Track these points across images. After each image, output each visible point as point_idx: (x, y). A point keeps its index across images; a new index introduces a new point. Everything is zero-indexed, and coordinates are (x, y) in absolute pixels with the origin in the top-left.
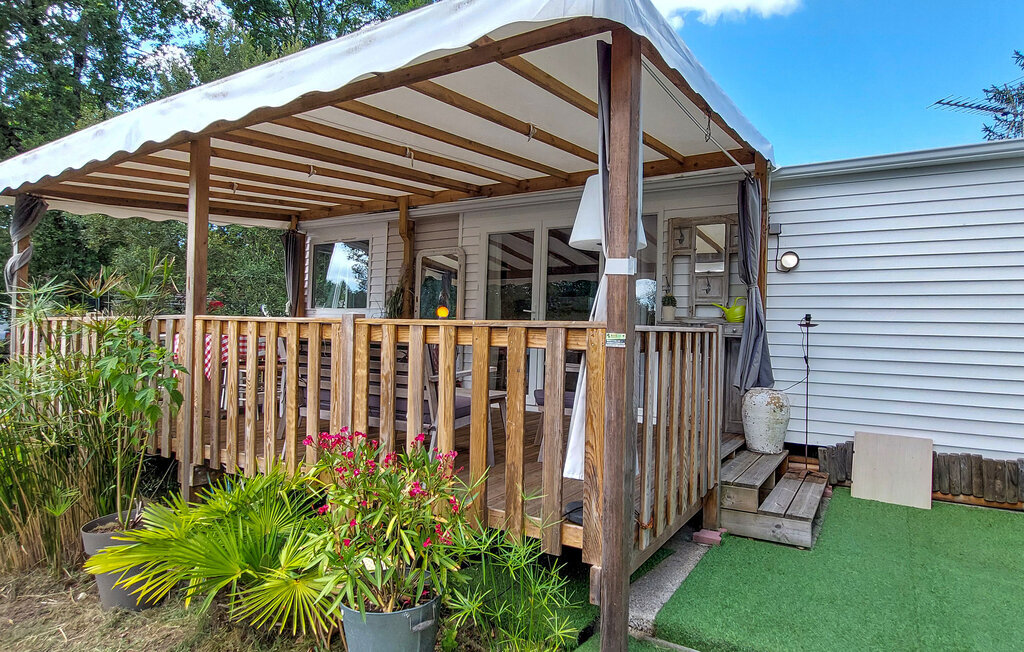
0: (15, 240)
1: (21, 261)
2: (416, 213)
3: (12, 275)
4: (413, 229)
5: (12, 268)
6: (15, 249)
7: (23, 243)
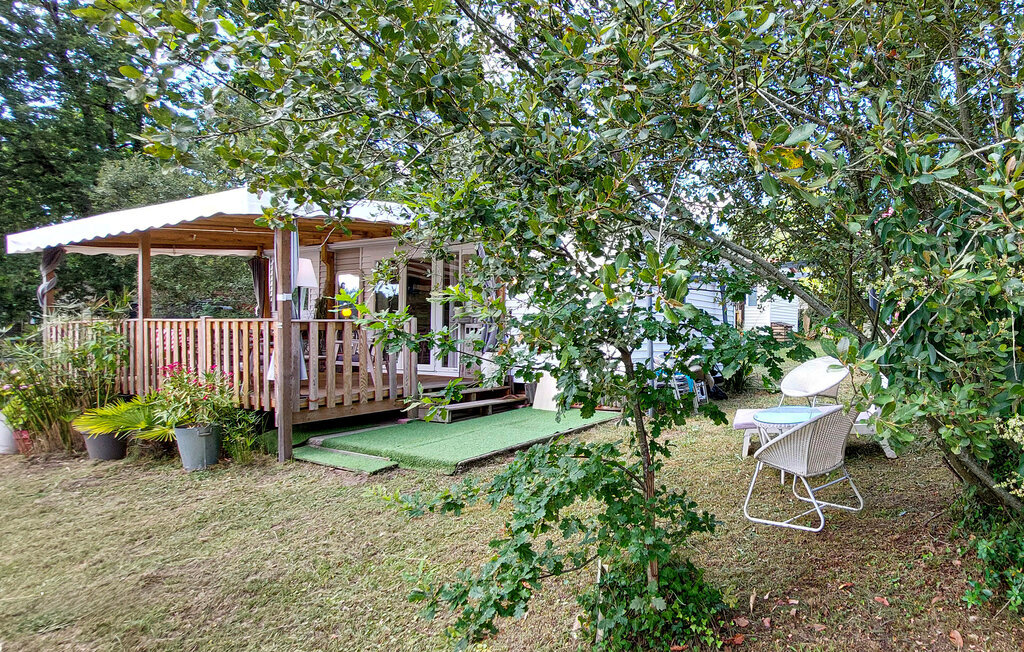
0: (44, 274)
1: (49, 287)
2: (333, 247)
3: (43, 296)
4: (333, 257)
5: (43, 291)
6: (45, 279)
7: (49, 276)
